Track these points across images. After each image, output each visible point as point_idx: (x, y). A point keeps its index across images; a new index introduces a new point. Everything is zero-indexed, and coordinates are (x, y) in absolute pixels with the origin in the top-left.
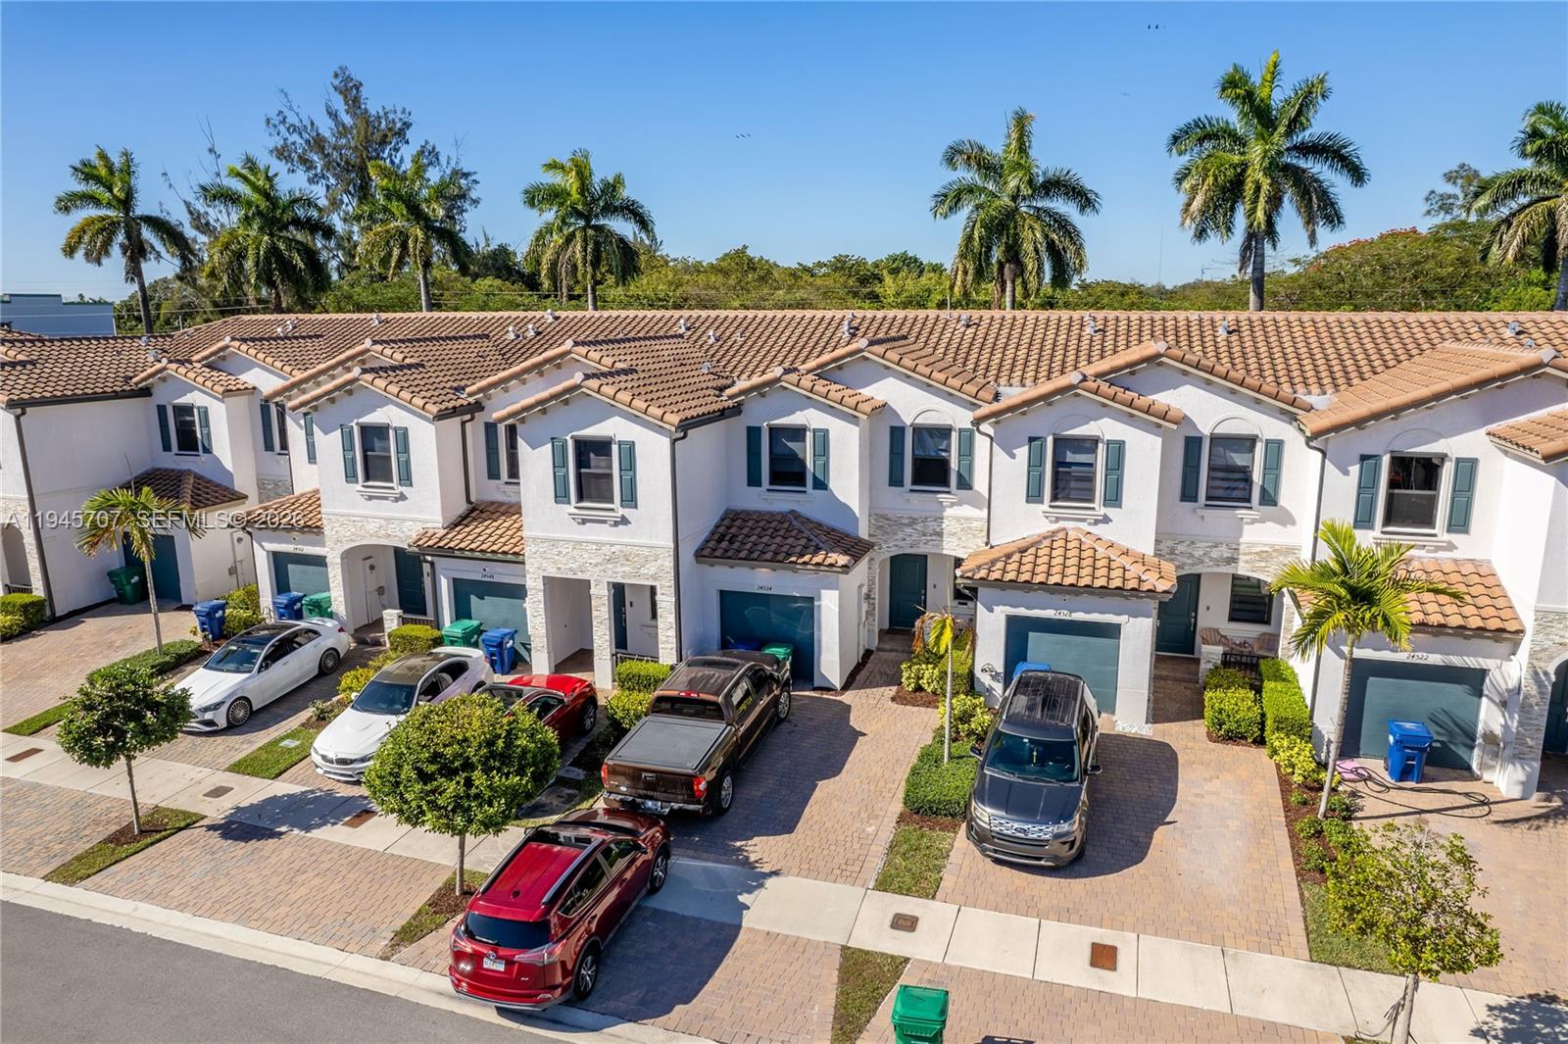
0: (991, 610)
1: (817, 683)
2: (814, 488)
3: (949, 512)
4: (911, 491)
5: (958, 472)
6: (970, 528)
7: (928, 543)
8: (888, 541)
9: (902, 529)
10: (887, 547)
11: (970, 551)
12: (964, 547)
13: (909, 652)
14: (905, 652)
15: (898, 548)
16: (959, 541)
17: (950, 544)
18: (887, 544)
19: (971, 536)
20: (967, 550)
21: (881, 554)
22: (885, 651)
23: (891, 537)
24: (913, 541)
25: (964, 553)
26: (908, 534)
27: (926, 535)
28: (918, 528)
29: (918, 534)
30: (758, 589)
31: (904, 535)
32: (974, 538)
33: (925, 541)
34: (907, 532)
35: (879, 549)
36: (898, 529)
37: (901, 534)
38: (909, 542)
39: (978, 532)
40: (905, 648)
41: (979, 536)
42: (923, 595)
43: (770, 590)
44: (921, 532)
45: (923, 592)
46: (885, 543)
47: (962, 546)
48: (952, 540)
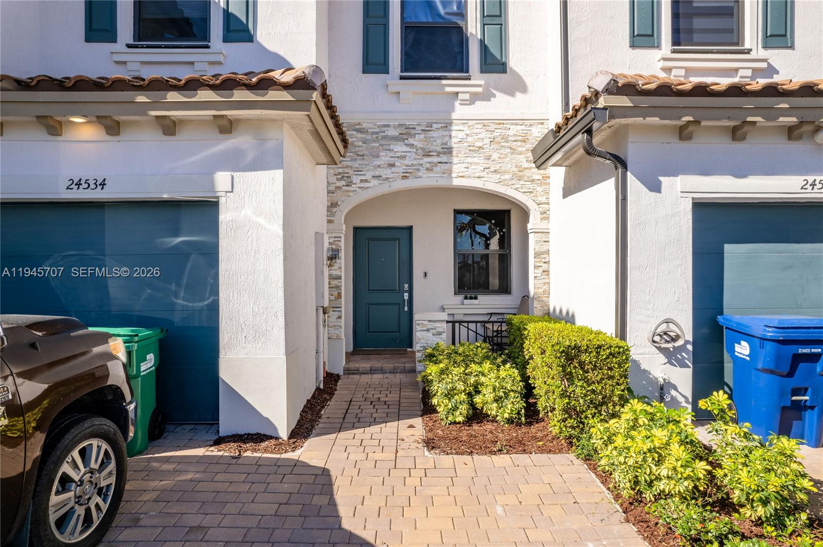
0: (656, 187)
1: (227, 423)
2: (226, 40)
3: (460, 111)
4: (402, 78)
5: (482, 42)
6: (505, 138)
7: (435, 169)
8: (362, 171)
9: (388, 147)
10: (362, 181)
11: (507, 177)
12: (495, 171)
13: (404, 371)
14: (397, 372)
15: (381, 182)
16: (487, 161)
17: (473, 167)
18: (361, 175)
19: (509, 150)
20: (502, 177)
21: (351, 194)
22: (363, 374)
23: (366, 163)
24: (407, 166)
25: (497, 181)
26: (399, 154)
27: (430, 154)
28: (415, 143)
29: (416, 153)
30: (67, 188)
31: (390, 157)
32: (512, 153)
33: (428, 166)
34: (396, 152)
35: (347, 186)
36: (381, 148)
37: (386, 155)
38: (401, 170)
39: (519, 143)
40: (396, 365)
41: (520, 149)
42: (406, 291)
43: (102, 188)
44: (422, 149)
45: (406, 286)
46: (357, 175)
47: (492, 169)
48: (476, 160)
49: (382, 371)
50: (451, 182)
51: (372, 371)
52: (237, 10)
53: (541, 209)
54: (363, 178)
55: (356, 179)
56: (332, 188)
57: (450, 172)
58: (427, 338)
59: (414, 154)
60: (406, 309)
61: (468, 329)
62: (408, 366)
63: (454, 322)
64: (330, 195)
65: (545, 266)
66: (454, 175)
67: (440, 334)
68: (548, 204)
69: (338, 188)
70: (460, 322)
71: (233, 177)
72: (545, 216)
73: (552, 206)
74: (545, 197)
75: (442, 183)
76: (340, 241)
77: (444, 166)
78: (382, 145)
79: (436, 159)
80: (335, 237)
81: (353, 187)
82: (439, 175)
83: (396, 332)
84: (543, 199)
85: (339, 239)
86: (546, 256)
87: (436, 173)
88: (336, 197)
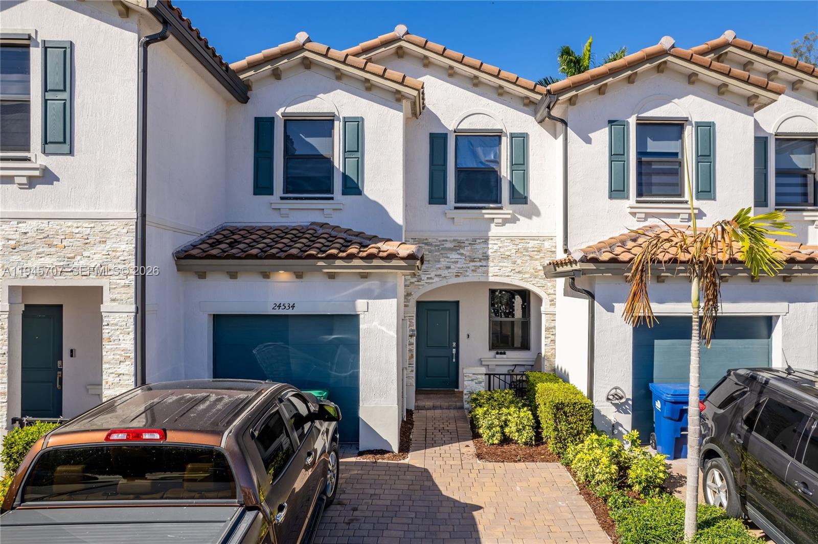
0: (611, 309)
1: (363, 444)
2: (344, 194)
3: (494, 231)
4: (456, 208)
5: (511, 183)
6: (526, 249)
7: (478, 270)
8: (428, 271)
9: (445, 255)
10: (428, 278)
11: (527, 276)
12: (519, 272)
13: (456, 408)
14: (451, 409)
15: (441, 279)
16: (513, 265)
17: (504, 269)
18: (427, 274)
19: (528, 258)
20: (524, 276)
21: (420, 287)
22: (428, 409)
23: (431, 266)
24: (459, 268)
25: (520, 279)
26: (453, 260)
27: (475, 260)
28: (464, 253)
29: (465, 260)
30: (273, 309)
31: (448, 262)
32: (531, 260)
33: (473, 268)
34: (451, 259)
35: (418, 281)
36: (441, 256)
37: (445, 261)
38: (455, 271)
39: (536, 253)
40: (450, 403)
41: (536, 257)
42: (454, 348)
43: (293, 309)
44: (469, 256)
45: (454, 344)
46: (425, 274)
47: (517, 270)
48: (505, 264)
49: (441, 408)
50: (488, 279)
51: (434, 408)
52: (351, 174)
53: (550, 298)
54: (429, 276)
55: (424, 277)
56: (408, 283)
57: (487, 272)
58: (471, 386)
59: (464, 260)
60: (454, 360)
61: (500, 379)
62: (458, 404)
63: (489, 375)
64: (407, 288)
65: (552, 337)
66: (490, 274)
67: (480, 383)
68: (555, 294)
69: (412, 283)
70: (494, 375)
71: (368, 303)
72: (553, 302)
73: (557, 296)
74: (553, 290)
75: (483, 279)
76: (413, 319)
77: (483, 269)
78: (442, 254)
79: (478, 264)
80: (409, 317)
81: (422, 283)
82: (480, 275)
83: (447, 377)
84: (552, 292)
85: (412, 318)
86: (554, 330)
87: (478, 273)
88: (410, 289)
